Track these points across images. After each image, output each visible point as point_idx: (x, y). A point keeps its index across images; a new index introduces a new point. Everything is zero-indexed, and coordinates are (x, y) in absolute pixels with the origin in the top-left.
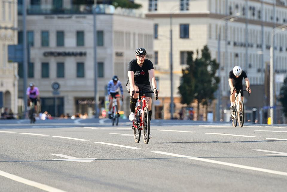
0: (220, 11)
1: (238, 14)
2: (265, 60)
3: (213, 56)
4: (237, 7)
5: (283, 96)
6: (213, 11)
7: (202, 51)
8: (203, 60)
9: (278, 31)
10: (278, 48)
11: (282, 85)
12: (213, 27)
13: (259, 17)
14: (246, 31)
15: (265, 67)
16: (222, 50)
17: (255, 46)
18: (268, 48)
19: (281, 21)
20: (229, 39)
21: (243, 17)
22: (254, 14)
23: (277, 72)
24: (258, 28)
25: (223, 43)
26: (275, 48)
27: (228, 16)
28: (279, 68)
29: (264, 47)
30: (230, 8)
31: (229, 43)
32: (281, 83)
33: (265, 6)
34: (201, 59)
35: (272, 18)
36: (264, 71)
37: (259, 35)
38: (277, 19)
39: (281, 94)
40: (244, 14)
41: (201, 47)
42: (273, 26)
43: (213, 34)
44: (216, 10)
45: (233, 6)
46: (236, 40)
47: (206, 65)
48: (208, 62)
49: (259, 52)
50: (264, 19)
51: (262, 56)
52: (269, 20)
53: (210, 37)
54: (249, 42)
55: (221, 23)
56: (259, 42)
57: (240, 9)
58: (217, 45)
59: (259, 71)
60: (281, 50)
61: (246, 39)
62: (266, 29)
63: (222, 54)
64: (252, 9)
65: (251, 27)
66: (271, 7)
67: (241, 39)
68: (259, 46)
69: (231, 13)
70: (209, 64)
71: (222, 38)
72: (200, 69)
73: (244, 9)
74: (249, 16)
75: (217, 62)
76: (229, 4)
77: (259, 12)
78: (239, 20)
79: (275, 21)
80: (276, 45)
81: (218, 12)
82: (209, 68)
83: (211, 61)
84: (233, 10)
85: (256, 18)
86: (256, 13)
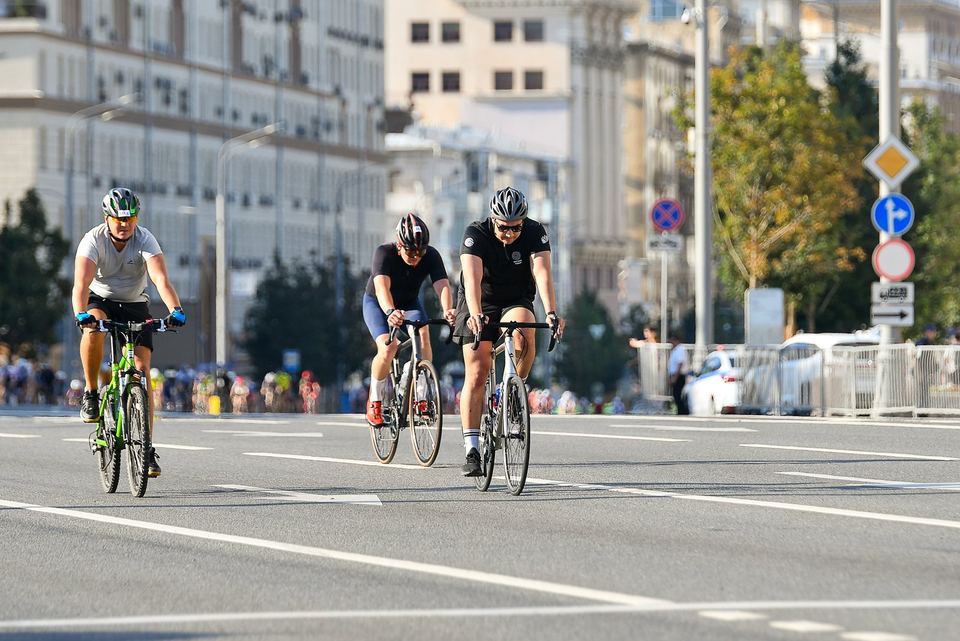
0: (72, 89)
1: (124, 99)
2: (202, 230)
3: (53, 220)
4: (120, 79)
5: (253, 335)
6: (52, 91)
7: (22, 204)
8: (25, 231)
9: (236, 147)
10: (238, 198)
11: (252, 303)
12: (52, 135)
13: (184, 108)
14: (146, 148)
15: (199, 251)
16: (79, 201)
17: (172, 189)
18: (210, 196)
19: (245, 122)
20: (97, 171)
21: (136, 107)
22: (167, 101)
23: (235, 265)
24: (180, 139)
25: (80, 181)
26: (229, 199)
27: (94, 105)
28: (241, 255)
29: (198, 193)
30: (101, 83)
31: (97, 183)
32: (248, 298)
33: (200, 78)
34: (17, 229)
35: (220, 112)
36: (200, 263)
37: (183, 160)
38: (235, 115)
39: (247, 329)
40: (140, 100)
41: (18, 195)
42: (223, 133)
43: (53, 155)
44: (60, 87)
45: (109, 78)
46: (117, 174)
47: (34, 246)
48: (38, 236)
49: (185, 209)
50: (196, 114)
51: (192, 219)
52: (210, 117)
53: (42, 165)
54: (156, 178)
55: (74, 124)
56: (183, 181)
57: (128, 86)
58: (62, 189)
59: (184, 262)
60: (246, 202)
61: (147, 171)
62: (205, 143)
63: (76, 212)
64: (164, 84)
65: (160, 137)
66: (216, 81)
67: (132, 170)
68: (185, 192)
69: (103, 97)
70: (41, 243)
71: (77, 167)
72: (15, 256)
73: (139, 86)
74: (154, 104)
75: (65, 235)
76: (96, 70)
77: (184, 94)
78: (126, 117)
79: (228, 120)
80: (231, 188)
81: (66, 93)
82: (42, 255)
83: (46, 235)
84: (111, 88)
85: (174, 110)
86: (175, 97)
